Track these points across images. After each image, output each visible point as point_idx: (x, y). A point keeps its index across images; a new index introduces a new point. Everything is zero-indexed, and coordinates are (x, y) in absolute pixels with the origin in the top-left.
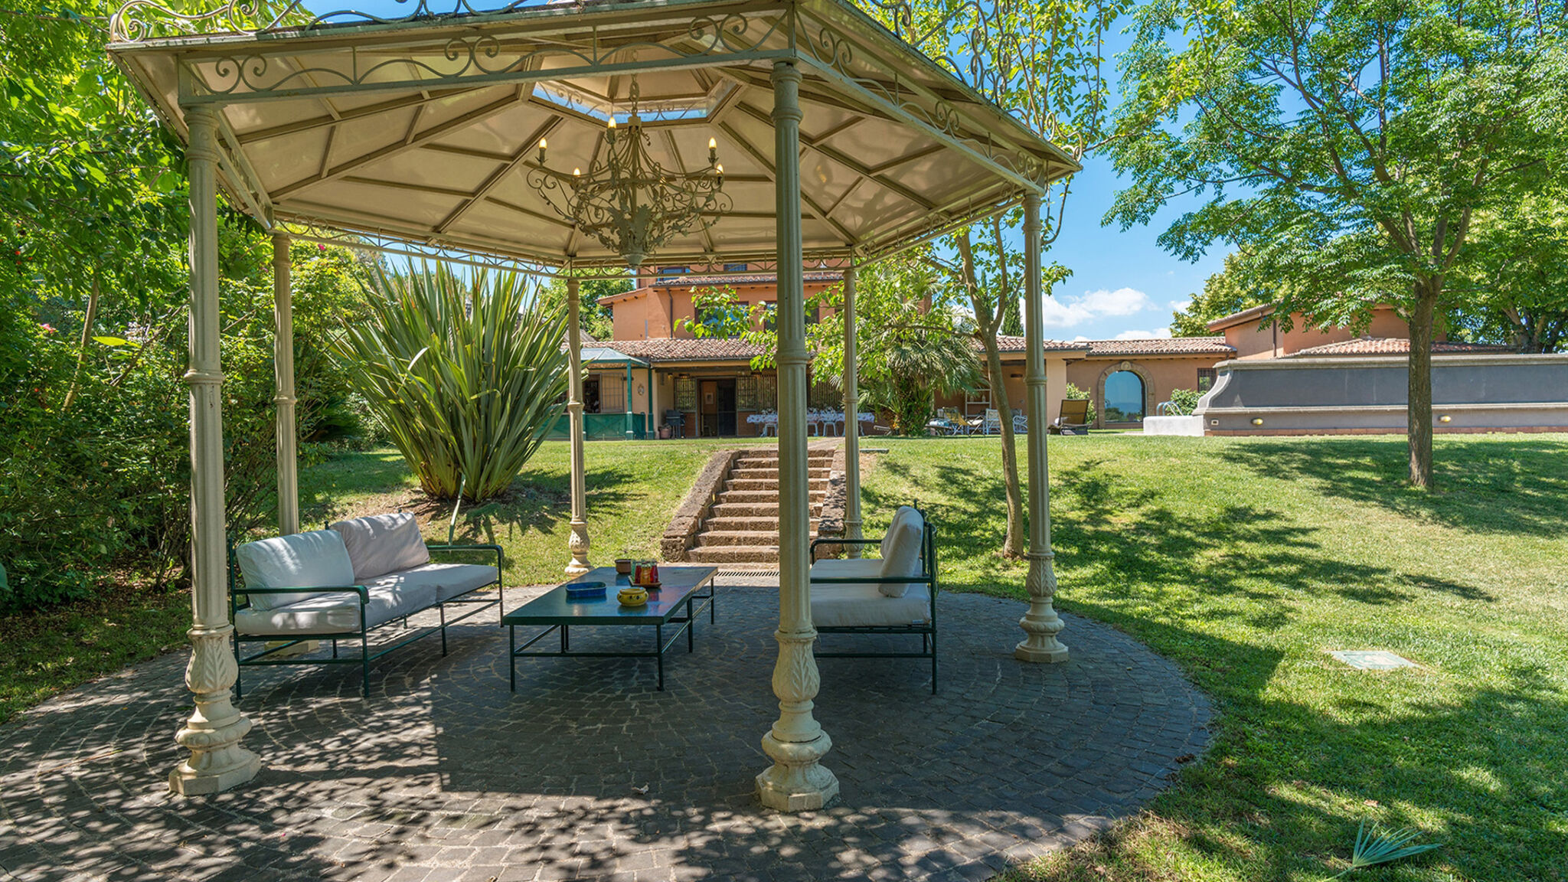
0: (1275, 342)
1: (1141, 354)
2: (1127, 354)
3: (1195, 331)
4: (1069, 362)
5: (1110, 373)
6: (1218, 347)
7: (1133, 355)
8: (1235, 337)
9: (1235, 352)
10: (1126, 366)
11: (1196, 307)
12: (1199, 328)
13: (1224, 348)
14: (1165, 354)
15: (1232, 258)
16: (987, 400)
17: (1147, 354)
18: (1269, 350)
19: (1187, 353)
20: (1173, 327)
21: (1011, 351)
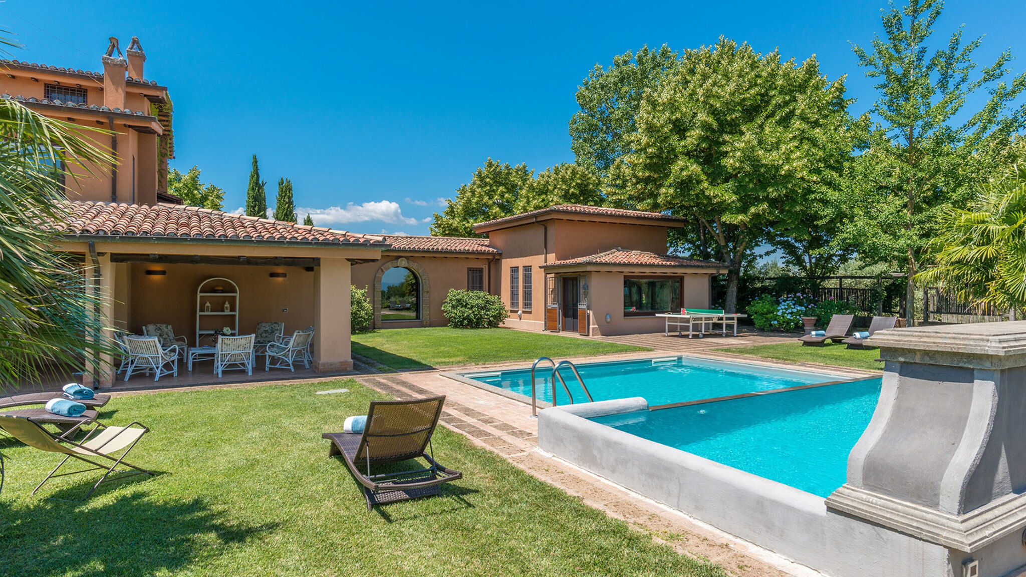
0: (546, 247)
1: (418, 251)
2: (404, 251)
3: (452, 232)
4: (353, 262)
5: (387, 269)
6: (484, 248)
7: (410, 251)
8: (500, 240)
9: (500, 254)
10: (403, 262)
11: (451, 212)
12: (456, 230)
13: (487, 249)
14: (441, 252)
15: (480, 173)
16: (233, 309)
17: (424, 251)
18: (542, 254)
19: (460, 252)
20: (433, 227)
21: (261, 242)
